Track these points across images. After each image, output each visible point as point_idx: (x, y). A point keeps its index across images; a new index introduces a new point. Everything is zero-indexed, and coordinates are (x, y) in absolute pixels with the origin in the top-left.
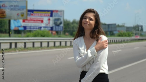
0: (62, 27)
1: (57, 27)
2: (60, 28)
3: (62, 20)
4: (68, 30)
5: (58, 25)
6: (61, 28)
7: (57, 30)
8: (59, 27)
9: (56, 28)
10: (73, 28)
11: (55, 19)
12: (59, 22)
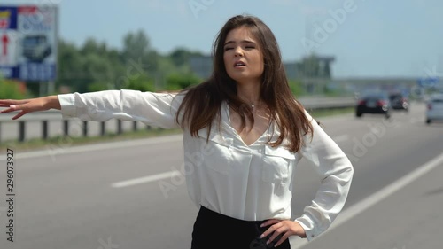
0: (53, 66)
1: (34, 67)
2: (45, 71)
3: (52, 40)
4: (68, 75)
5: (39, 61)
6: (50, 69)
7: (35, 76)
8: (42, 68)
9: (30, 71)
10: (86, 68)
11: (28, 39)
12: (40, 49)
